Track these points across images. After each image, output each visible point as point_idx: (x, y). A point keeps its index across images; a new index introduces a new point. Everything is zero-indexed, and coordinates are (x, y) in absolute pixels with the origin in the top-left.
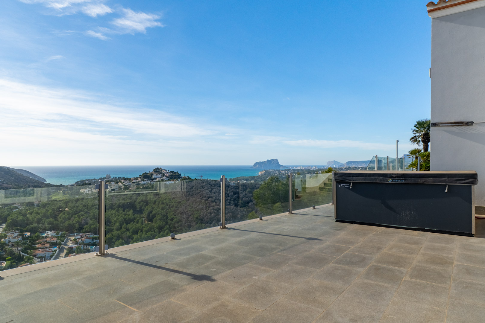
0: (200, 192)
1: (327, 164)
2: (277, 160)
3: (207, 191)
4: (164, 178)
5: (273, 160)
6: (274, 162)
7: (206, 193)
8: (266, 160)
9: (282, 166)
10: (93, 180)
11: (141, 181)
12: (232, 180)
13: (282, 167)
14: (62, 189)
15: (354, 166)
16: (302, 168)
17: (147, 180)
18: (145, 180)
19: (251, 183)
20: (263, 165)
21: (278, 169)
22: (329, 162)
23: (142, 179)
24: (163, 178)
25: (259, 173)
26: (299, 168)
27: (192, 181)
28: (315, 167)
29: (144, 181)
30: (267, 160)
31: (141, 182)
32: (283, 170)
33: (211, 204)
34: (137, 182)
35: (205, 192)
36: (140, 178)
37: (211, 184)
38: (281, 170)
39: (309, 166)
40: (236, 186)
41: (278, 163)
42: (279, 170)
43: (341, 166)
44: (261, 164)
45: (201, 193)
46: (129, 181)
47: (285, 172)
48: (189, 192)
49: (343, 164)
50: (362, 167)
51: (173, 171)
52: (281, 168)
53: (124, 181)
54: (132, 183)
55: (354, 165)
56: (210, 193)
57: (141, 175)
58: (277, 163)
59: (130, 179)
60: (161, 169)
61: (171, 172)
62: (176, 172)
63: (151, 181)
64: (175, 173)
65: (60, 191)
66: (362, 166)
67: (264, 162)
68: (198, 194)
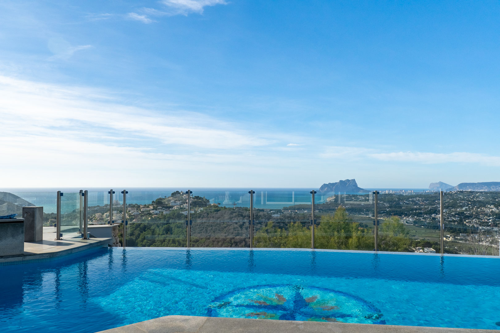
0: (225, 227)
1: (429, 187)
2: (354, 180)
3: (236, 225)
4: (185, 205)
5: (348, 180)
6: (349, 184)
7: (234, 229)
8: (338, 181)
9: (362, 189)
10: (96, 207)
11: (153, 210)
12: (287, 209)
13: (362, 191)
14: (50, 220)
15: (469, 190)
16: (391, 192)
17: (161, 209)
18: (158, 209)
19: (303, 214)
20: (334, 187)
21: (355, 194)
22: (432, 184)
23: (154, 207)
24: (183, 206)
25: (328, 199)
26: (387, 192)
27: (219, 210)
28: (411, 191)
29: (156, 210)
30: (340, 181)
31: (151, 212)
32: (362, 196)
33: (238, 244)
34: (147, 211)
35: (232, 227)
36: (153, 205)
37: (244, 215)
38: (360, 196)
39: (402, 190)
40: (280, 219)
41: (356, 185)
42: (357, 195)
43: (450, 189)
44: (331, 187)
45: (227, 228)
46: (137, 209)
47: (365, 198)
48: (212, 226)
49: (454, 187)
50: (481, 192)
51: (198, 197)
52: (361, 193)
53: (130, 210)
54: (141, 212)
55: (470, 188)
56: (239, 228)
57: (155, 201)
58: (354, 186)
59: (139, 207)
60: (181, 193)
61: (195, 197)
62: (203, 197)
63: (166, 209)
64: (200, 198)
65: (46, 222)
66: (482, 190)
67: (336, 183)
68: (223, 229)
